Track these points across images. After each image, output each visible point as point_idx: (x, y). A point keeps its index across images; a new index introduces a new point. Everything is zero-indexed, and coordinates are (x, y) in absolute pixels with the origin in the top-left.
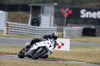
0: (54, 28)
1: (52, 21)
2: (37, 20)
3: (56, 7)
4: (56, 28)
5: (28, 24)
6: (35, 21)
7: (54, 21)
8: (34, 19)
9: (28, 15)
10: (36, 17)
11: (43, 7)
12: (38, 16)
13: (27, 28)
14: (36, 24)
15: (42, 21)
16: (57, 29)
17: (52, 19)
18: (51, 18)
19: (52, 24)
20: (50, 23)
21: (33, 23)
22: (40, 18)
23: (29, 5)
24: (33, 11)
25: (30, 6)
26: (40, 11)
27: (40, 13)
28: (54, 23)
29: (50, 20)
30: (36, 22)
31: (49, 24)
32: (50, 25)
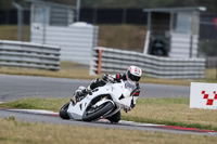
0: (198, 59)
1: (195, 46)
2: (161, 42)
3: (203, 16)
4: (203, 60)
5: (142, 52)
6: (158, 45)
7: (199, 45)
8: (156, 42)
9: (142, 32)
10: (160, 37)
11: (175, 15)
12: (163, 34)
13: (141, 59)
14: (160, 52)
15: (173, 45)
16: (206, 62)
17: (195, 41)
18: (192, 38)
19: (195, 52)
20: (191, 49)
21: (153, 51)
22: (169, 39)
23: (146, 10)
24: (152, 22)
25: (146, 13)
26: (168, 24)
27: (168, 29)
28: (198, 50)
29: (191, 43)
30: (160, 48)
31: (188, 51)
32: (191, 55)
